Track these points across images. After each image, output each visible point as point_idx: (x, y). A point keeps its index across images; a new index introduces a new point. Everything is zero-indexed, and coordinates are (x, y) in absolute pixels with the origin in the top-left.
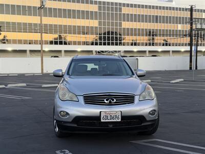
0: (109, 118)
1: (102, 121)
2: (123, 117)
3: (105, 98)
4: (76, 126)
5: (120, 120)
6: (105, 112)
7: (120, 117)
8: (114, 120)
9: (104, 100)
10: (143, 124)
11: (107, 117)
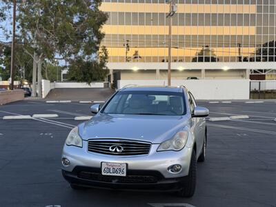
0: (111, 171)
1: (103, 174)
2: (129, 172)
3: (111, 145)
4: (76, 177)
5: (125, 175)
6: (107, 163)
7: (125, 171)
8: (118, 175)
9: (108, 148)
10: (158, 183)
11: (109, 169)
